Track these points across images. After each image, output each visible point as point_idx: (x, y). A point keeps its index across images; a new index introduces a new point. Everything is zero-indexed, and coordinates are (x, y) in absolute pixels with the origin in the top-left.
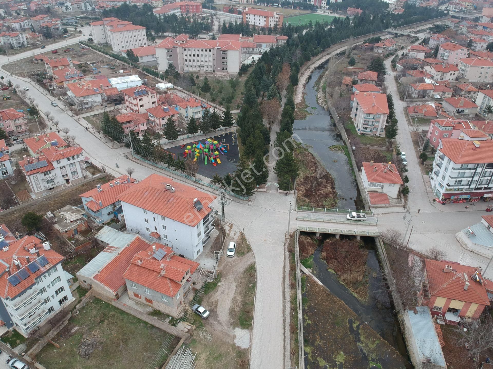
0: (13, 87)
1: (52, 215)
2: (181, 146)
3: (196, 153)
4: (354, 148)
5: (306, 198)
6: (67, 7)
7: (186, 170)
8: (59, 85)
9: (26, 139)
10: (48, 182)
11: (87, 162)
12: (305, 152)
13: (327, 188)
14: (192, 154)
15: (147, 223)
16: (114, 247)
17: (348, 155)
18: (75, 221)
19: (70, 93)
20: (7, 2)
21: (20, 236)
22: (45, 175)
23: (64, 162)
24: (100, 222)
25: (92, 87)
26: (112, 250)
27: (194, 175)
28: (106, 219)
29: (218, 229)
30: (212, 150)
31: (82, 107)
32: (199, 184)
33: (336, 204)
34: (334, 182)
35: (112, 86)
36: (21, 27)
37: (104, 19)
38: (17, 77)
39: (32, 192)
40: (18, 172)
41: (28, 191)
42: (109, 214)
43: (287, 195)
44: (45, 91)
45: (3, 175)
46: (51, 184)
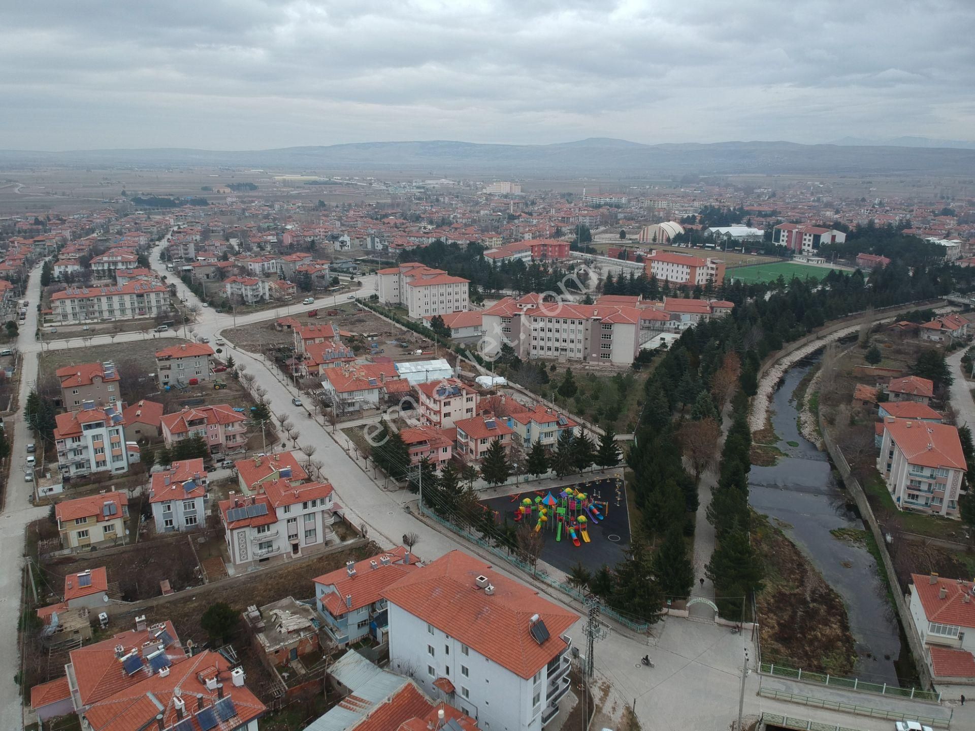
0: (234, 367)
1: (257, 613)
2: (510, 497)
3: (541, 513)
4: (889, 538)
5: (780, 645)
6: (342, 242)
7: (518, 548)
8: (311, 369)
9: (239, 461)
10: (261, 546)
11: (335, 513)
12: (776, 536)
13: (831, 628)
14: (532, 516)
15: (431, 655)
16: (362, 700)
17: (874, 551)
18: (297, 631)
19: (326, 385)
20: (245, 228)
21: (193, 648)
22: (259, 532)
23: (297, 510)
24: (341, 641)
25: (367, 376)
26: (356, 705)
27: (533, 562)
28: (355, 635)
29: (578, 693)
30: (573, 512)
31: (343, 410)
32: (543, 582)
33: (852, 666)
34: (846, 614)
35: (399, 376)
36: (263, 270)
37: (401, 265)
38: (243, 351)
39: (230, 561)
41: (223, 558)
42: (361, 625)
43: (736, 632)
44: (285, 378)
45: (187, 523)
46: (266, 550)
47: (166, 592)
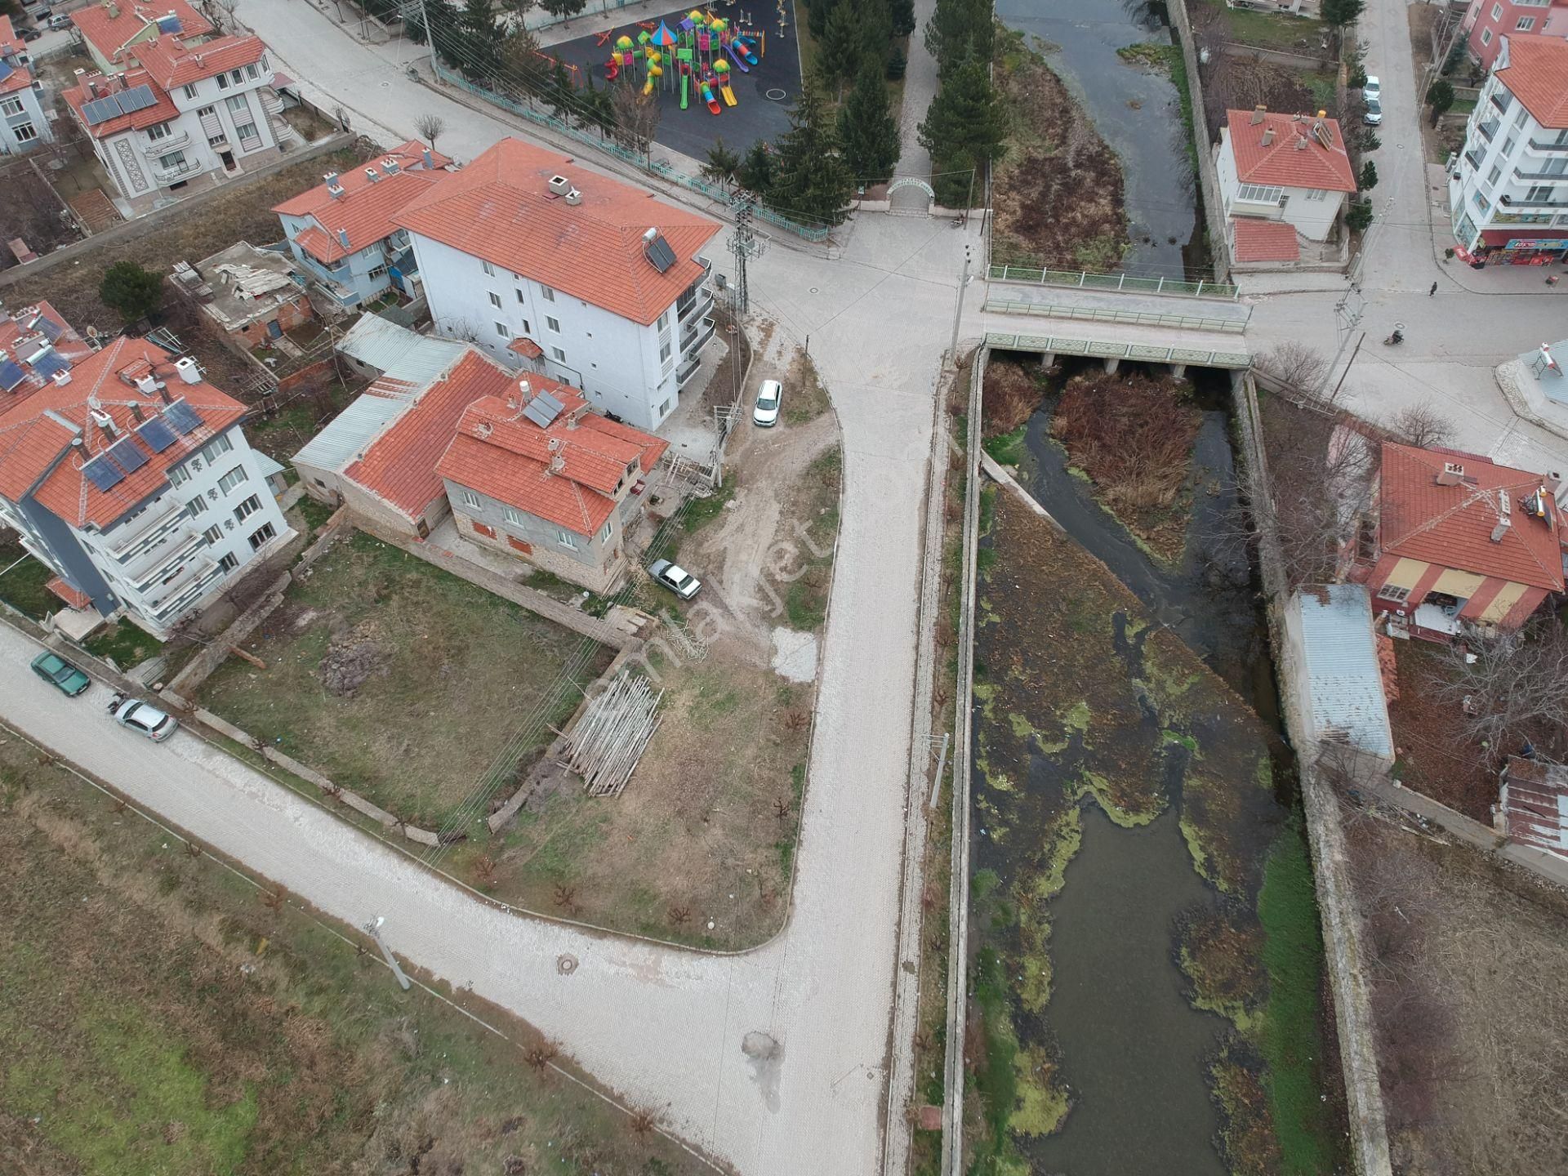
1: (192, 274)
2: (595, 38)
3: (650, 63)
4: (1205, 55)
5: (1021, 238)
7: (616, 126)
10: (164, 161)
11: (283, 92)
12: (1032, 66)
13: (1098, 204)
14: (635, 69)
15: (496, 307)
16: (401, 383)
17: (1181, 81)
18: (269, 294)
21: (99, 338)
22: (152, 137)
23: (208, 91)
24: (347, 301)
26: (393, 389)
27: (644, 148)
28: (369, 290)
29: (726, 337)
30: (706, 55)
32: (663, 179)
33: (1120, 258)
34: (1122, 181)
39: (118, 195)
40: (67, 127)
41: (104, 192)
42: (374, 274)
43: (959, 225)
45: (20, 138)
46: (177, 168)
47: (25, 258)
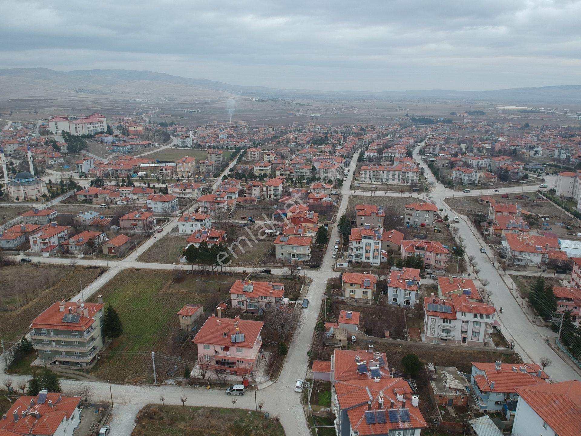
0: (448, 221)
1: (433, 369)
6: (536, 151)
8: (496, 231)
9: (440, 277)
10: (443, 331)
11: (495, 327)
18: (455, 390)
19: (505, 244)
20: (472, 138)
21: (394, 373)
22: (444, 322)
23: (469, 317)
24: (482, 407)
25: (535, 243)
28: (492, 407)
31: (513, 262)
35: (560, 249)
36: (478, 165)
37: (578, 171)
38: (455, 212)
39: (424, 333)
40: (419, 307)
41: (420, 330)
42: (497, 403)
44: (478, 234)
45: (405, 303)
46: (446, 334)
47: (387, 337)
